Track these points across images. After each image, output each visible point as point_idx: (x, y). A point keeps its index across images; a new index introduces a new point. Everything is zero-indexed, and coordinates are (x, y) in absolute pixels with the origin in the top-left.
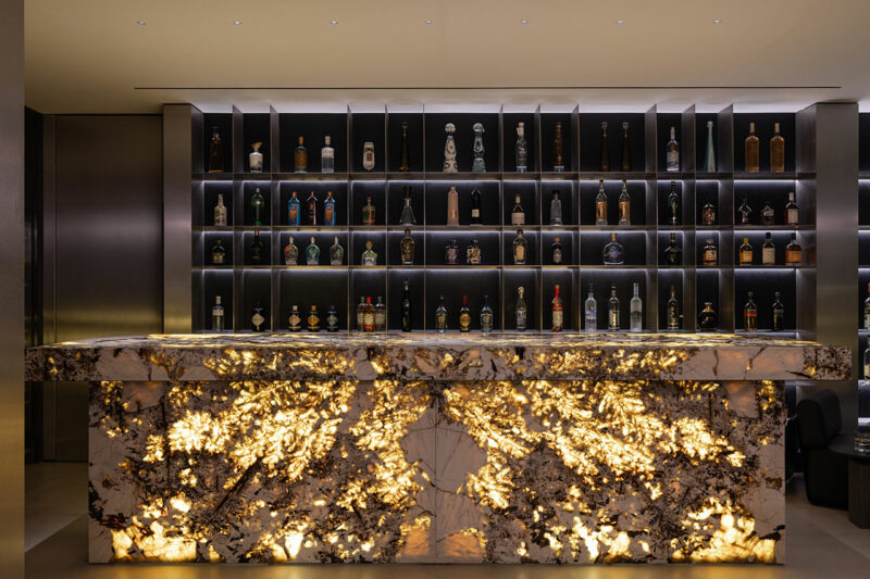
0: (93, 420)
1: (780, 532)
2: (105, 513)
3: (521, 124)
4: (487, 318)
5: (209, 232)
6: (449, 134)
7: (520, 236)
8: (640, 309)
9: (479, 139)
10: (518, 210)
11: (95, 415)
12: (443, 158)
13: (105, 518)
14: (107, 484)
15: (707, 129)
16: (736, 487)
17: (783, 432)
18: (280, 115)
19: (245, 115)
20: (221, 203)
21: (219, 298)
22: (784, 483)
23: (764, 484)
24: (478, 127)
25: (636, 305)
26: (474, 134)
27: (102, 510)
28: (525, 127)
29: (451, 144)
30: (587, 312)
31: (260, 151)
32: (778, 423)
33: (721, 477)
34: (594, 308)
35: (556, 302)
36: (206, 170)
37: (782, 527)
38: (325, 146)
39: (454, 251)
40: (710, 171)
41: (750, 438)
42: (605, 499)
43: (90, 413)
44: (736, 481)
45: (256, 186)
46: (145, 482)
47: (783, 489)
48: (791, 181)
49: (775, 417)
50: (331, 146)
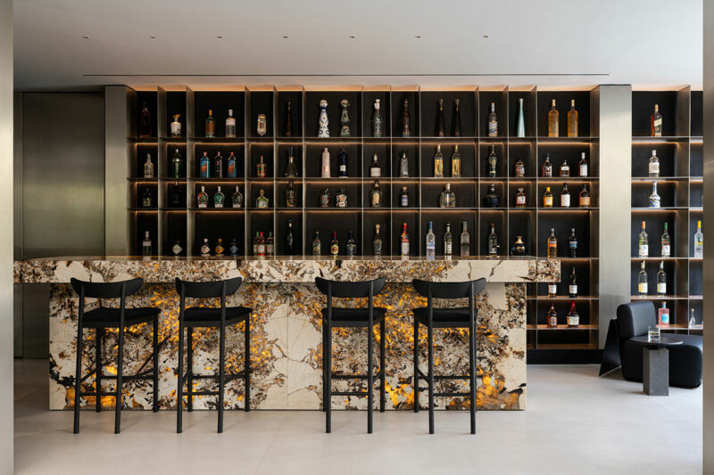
0: (53, 312)
1: (523, 388)
2: (61, 376)
3: (378, 100)
4: (352, 247)
5: (140, 183)
6: (323, 108)
7: (377, 185)
8: (468, 240)
9: (345, 112)
10: (376, 166)
11: (54, 308)
12: (319, 126)
13: (61, 379)
14: (62, 355)
15: (519, 104)
16: (492, 358)
17: (525, 320)
18: (195, 92)
19: (168, 92)
20: (149, 160)
21: (147, 233)
22: (525, 355)
23: (511, 355)
24: (345, 102)
25: (465, 238)
26: (341, 108)
27: (58, 373)
28: (380, 102)
29: (324, 116)
30: (428, 243)
31: (179, 121)
32: (521, 314)
33: (482, 350)
34: (433, 240)
35: (404, 236)
36: (138, 136)
37: (524, 385)
38: (228, 117)
39: (326, 196)
40: (520, 136)
41: (502, 324)
42: (403, 366)
43: (51, 307)
44: (493, 353)
45: (176, 147)
46: (89, 354)
47: (525, 358)
48: (586, 144)
49: (520, 309)
50: (232, 117)
